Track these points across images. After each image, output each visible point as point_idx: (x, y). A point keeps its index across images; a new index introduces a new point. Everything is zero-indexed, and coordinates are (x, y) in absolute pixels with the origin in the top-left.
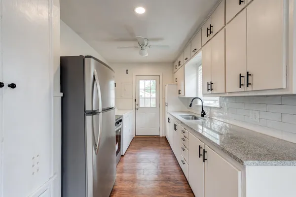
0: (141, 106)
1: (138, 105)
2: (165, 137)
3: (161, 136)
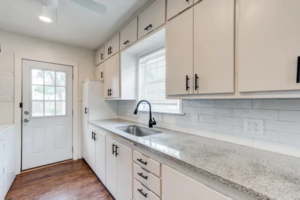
0: (34, 115)
1: (27, 113)
2: (83, 160)
3: (75, 159)
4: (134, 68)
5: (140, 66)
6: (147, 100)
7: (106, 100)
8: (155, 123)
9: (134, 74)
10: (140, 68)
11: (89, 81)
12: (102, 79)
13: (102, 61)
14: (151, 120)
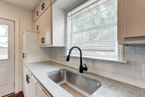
4: (63, 21)
5: (68, 19)
6: (78, 47)
7: (40, 47)
8: (86, 69)
9: (63, 26)
10: (68, 21)
11: (26, 32)
12: (38, 31)
13: (38, 17)
14: (81, 65)
